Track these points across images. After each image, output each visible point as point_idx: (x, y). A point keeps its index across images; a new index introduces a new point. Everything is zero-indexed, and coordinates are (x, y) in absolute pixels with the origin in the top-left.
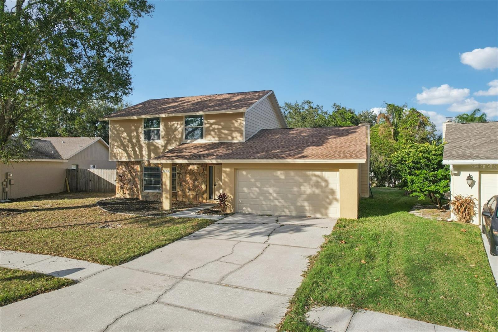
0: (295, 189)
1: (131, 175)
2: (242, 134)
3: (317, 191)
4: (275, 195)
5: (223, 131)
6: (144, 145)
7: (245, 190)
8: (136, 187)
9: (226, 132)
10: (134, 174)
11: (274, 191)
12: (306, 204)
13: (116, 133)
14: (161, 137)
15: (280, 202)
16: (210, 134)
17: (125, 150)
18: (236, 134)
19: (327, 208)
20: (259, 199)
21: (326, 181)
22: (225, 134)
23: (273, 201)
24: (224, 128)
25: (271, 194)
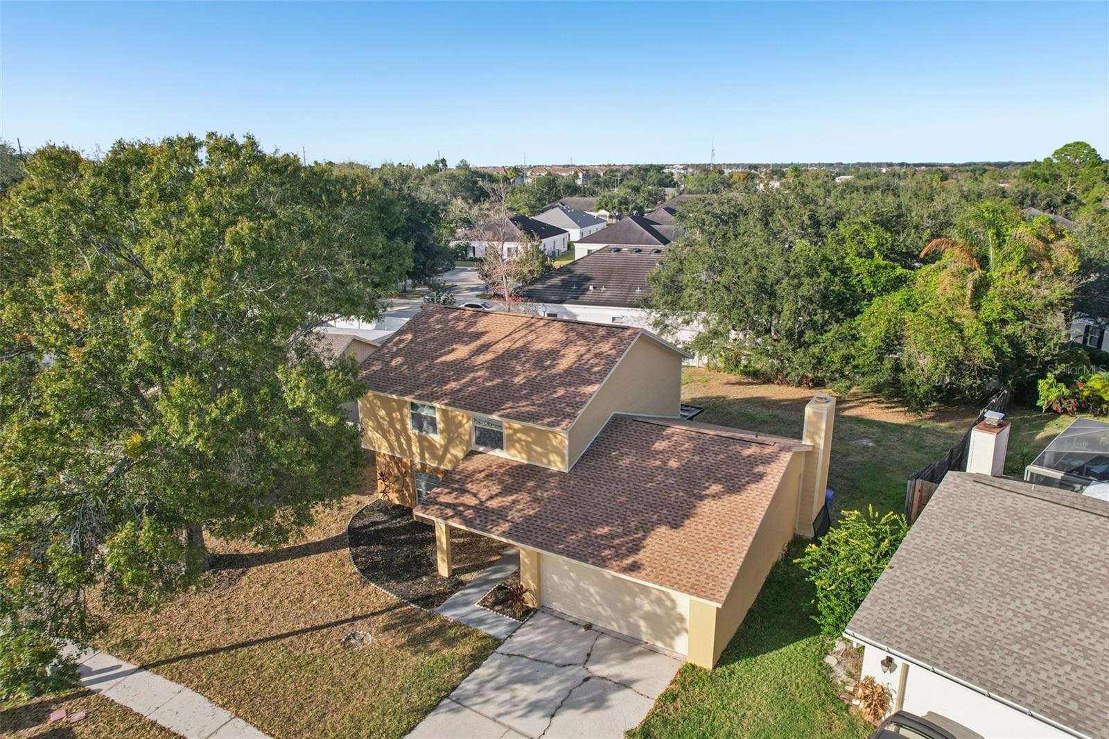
0: (627, 599)
1: (399, 471)
2: (563, 461)
3: (659, 611)
4: (598, 598)
5: (535, 447)
6: (412, 436)
7: (555, 578)
8: (408, 490)
9: (539, 449)
10: (404, 470)
11: (597, 592)
12: (642, 624)
13: (368, 406)
14: (438, 431)
15: (604, 610)
16: (514, 446)
17: (385, 436)
18: (553, 457)
19: (672, 638)
20: (575, 596)
21: (673, 601)
22: (536, 452)
23: (594, 605)
24: (534, 442)
25: (591, 595)
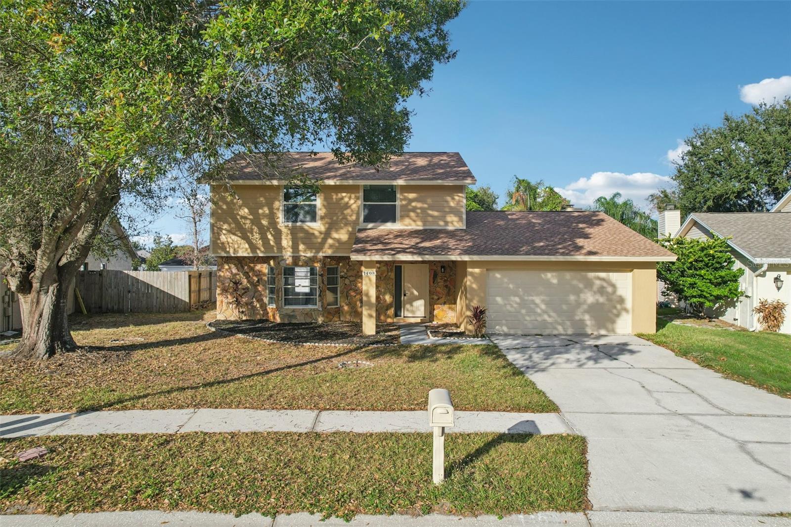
0: (572, 298)
1: (249, 282)
2: (461, 219)
3: (602, 300)
4: (543, 307)
5: (430, 212)
6: (284, 230)
7: (499, 299)
8: (260, 300)
9: (436, 214)
10: (256, 279)
11: (543, 301)
12: (587, 317)
13: (225, 207)
14: (318, 217)
15: (550, 316)
16: (408, 216)
17: (245, 237)
18: (451, 218)
19: (613, 322)
20: (519, 312)
21: (613, 286)
22: (432, 216)
23: (540, 315)
24: (431, 207)
25: (537, 305)
